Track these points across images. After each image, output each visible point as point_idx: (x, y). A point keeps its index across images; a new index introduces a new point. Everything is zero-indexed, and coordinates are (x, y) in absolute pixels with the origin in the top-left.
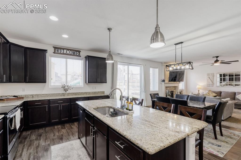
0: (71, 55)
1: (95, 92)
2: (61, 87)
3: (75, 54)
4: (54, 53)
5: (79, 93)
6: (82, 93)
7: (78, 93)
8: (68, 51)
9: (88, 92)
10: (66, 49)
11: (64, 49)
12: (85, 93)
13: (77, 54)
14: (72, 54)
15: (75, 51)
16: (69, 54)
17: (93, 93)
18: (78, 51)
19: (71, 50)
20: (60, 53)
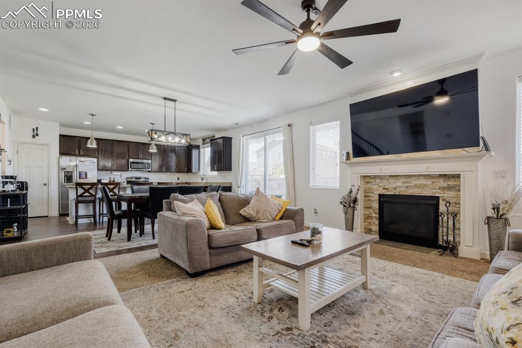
4: (203, 144)
10: (207, 138)
20: (206, 144)
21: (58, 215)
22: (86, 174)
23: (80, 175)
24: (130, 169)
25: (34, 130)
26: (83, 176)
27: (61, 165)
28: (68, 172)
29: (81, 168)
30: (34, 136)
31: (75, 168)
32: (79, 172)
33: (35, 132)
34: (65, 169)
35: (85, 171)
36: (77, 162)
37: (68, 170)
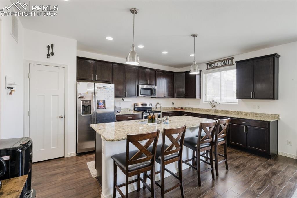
0: (222, 66)
1: (257, 114)
2: (208, 102)
3: (227, 64)
4: (207, 69)
5: (231, 111)
6: (234, 112)
7: (229, 111)
8: (219, 63)
9: (244, 113)
10: (216, 62)
11: (215, 62)
12: (239, 112)
13: (229, 63)
14: (224, 65)
15: (227, 60)
16: (221, 65)
17: (252, 113)
18: (230, 59)
19: (222, 61)
20: (212, 68)
21: (75, 155)
22: (104, 103)
23: (98, 104)
24: (140, 96)
25: (48, 47)
26: (102, 105)
27: (79, 92)
28: (86, 101)
29: (100, 96)
30: (48, 56)
31: (94, 95)
32: (98, 101)
33: (50, 51)
34: (83, 97)
35: (104, 99)
36: (96, 88)
37: (87, 98)
